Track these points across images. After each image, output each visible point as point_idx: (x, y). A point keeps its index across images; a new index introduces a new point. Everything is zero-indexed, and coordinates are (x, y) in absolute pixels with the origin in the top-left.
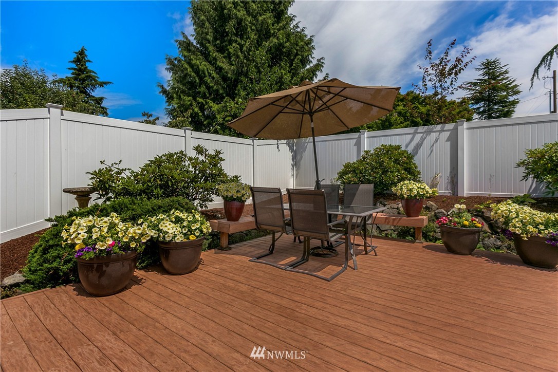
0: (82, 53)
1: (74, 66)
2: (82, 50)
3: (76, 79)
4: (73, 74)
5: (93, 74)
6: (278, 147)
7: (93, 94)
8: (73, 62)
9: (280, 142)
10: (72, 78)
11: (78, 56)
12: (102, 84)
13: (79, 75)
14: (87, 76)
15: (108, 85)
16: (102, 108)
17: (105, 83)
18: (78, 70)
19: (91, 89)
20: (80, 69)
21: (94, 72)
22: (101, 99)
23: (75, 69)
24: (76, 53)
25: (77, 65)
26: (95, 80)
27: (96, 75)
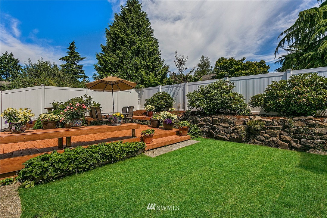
0: (73, 44)
1: (69, 51)
2: (73, 43)
3: (70, 57)
4: (69, 54)
5: (78, 54)
6: (130, 93)
7: (78, 64)
8: (69, 48)
9: (131, 90)
10: (68, 57)
11: (71, 46)
12: (82, 59)
13: (71, 55)
14: (75, 56)
15: (85, 59)
16: (82, 71)
17: (83, 58)
18: (71, 53)
19: (77, 61)
20: (72, 52)
21: (78, 53)
22: (82, 66)
23: (69, 52)
24: (70, 44)
25: (71, 50)
26: (79, 57)
27: (79, 55)
